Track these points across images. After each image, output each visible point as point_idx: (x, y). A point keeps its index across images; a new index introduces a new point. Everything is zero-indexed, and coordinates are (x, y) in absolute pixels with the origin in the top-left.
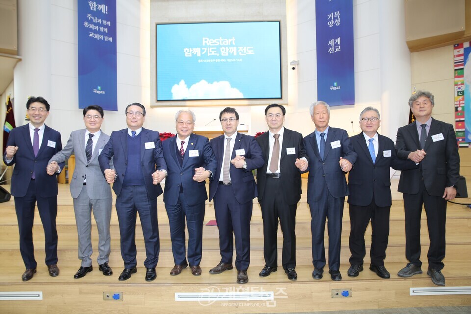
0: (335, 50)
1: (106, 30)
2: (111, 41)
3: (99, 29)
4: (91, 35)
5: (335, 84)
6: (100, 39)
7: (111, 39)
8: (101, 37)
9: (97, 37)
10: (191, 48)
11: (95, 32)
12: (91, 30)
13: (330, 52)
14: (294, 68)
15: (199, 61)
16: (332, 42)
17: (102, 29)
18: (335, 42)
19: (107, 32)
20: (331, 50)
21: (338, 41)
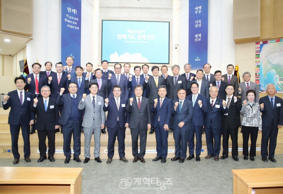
0: (198, 40)
1: (76, 23)
2: (78, 29)
3: (72, 23)
4: (68, 26)
5: (198, 58)
6: (73, 28)
7: (78, 28)
8: (73, 27)
9: (71, 27)
10: (121, 35)
11: (70, 24)
12: (68, 23)
13: (196, 41)
14: (176, 48)
15: (125, 42)
16: (196, 36)
17: (73, 23)
18: (198, 35)
19: (76, 24)
20: (196, 40)
21: (200, 35)
